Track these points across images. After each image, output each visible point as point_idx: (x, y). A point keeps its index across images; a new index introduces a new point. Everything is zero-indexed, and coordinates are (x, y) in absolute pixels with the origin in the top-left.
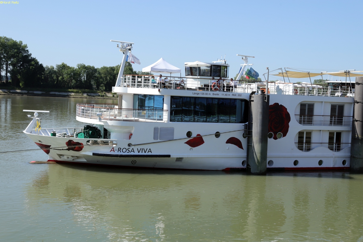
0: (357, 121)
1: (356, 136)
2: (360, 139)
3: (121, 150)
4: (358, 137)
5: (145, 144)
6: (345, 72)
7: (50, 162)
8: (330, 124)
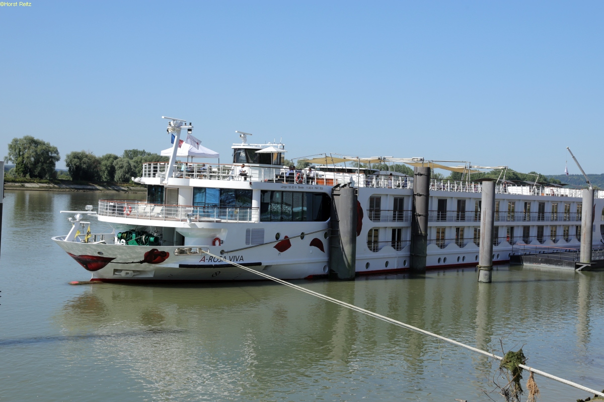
0: (420, 215)
1: (420, 232)
2: (424, 235)
3: (213, 260)
4: (421, 233)
5: (237, 250)
6: (379, 159)
7: (95, 281)
8: (394, 219)
